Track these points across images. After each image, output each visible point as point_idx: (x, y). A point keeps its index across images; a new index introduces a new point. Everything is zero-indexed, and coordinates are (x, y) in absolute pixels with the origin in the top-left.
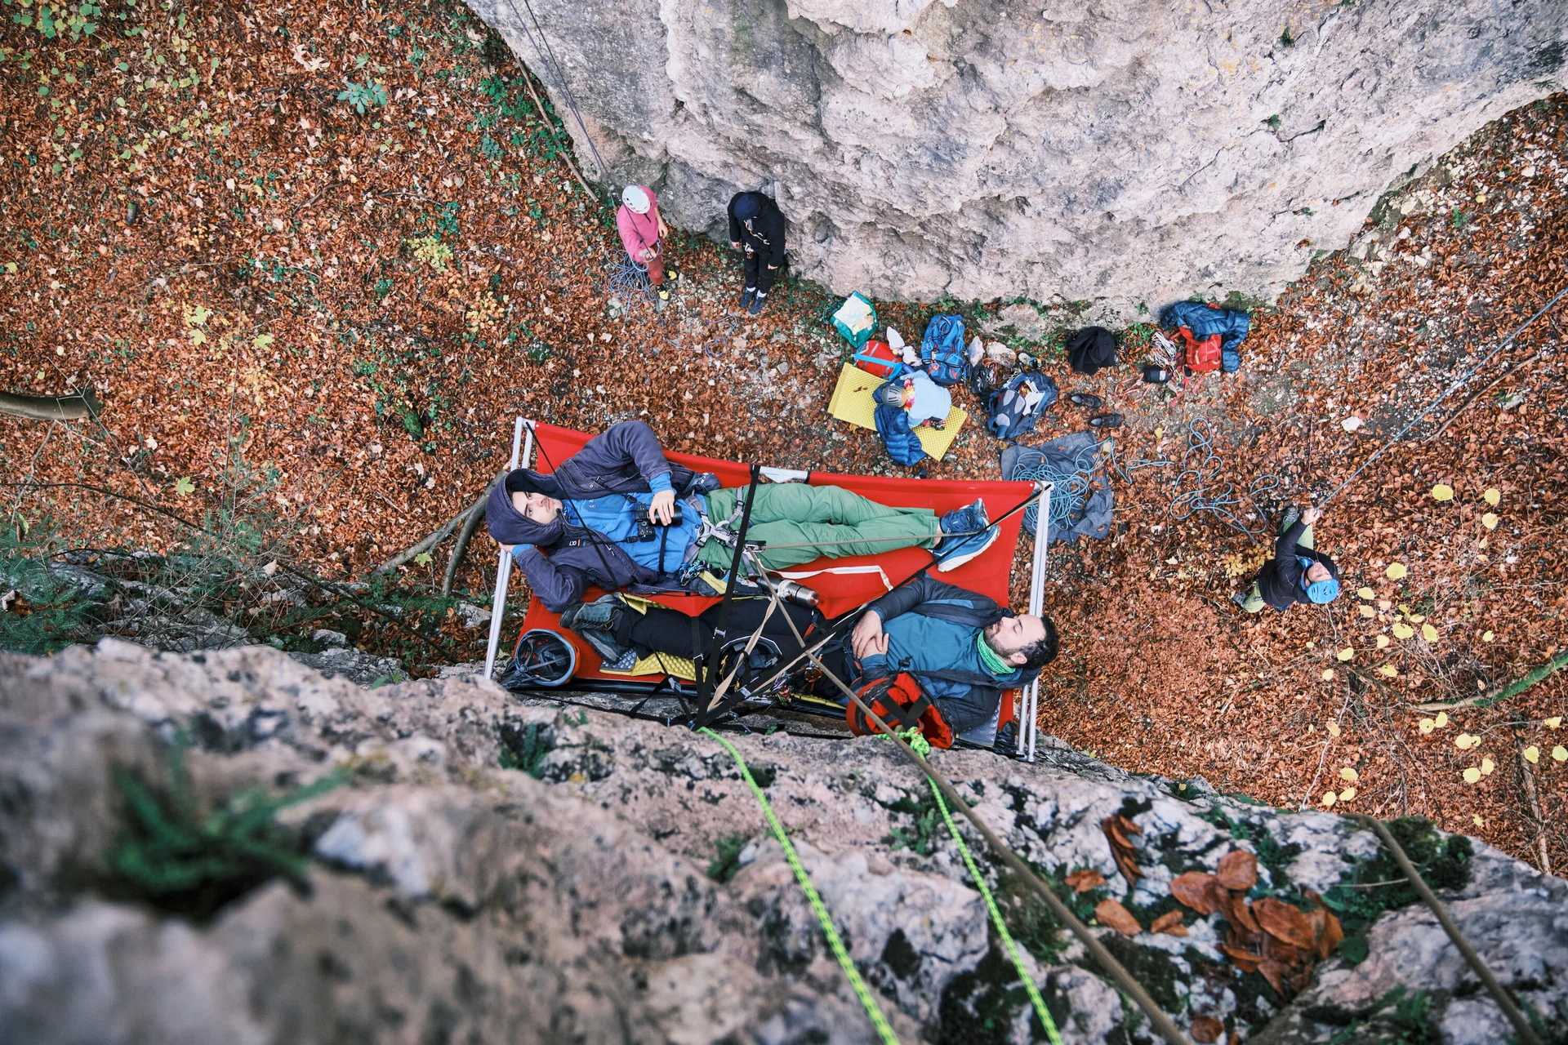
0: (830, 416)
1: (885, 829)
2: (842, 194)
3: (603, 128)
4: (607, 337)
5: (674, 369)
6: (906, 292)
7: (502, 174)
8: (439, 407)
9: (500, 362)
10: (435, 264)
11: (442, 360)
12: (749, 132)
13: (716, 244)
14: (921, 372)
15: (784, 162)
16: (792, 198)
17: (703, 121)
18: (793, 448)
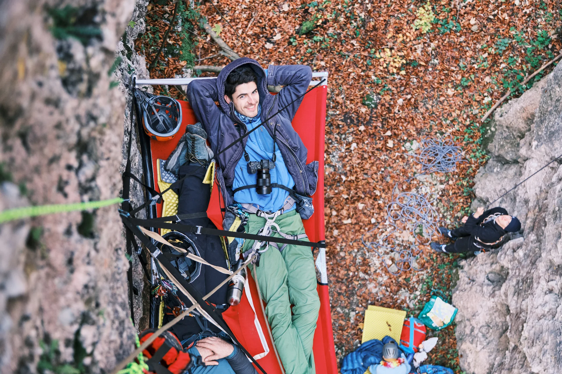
0: (366, 308)
1: (57, 335)
2: (525, 286)
3: (533, 115)
4: (390, 144)
5: (378, 193)
6: (465, 347)
7: (486, 55)
8: (321, 42)
9: (359, 76)
10: (417, 22)
11: (353, 38)
12: (554, 212)
13: (470, 206)
14: (409, 368)
15: (539, 241)
16: (514, 251)
17: (554, 179)
18: (338, 285)
